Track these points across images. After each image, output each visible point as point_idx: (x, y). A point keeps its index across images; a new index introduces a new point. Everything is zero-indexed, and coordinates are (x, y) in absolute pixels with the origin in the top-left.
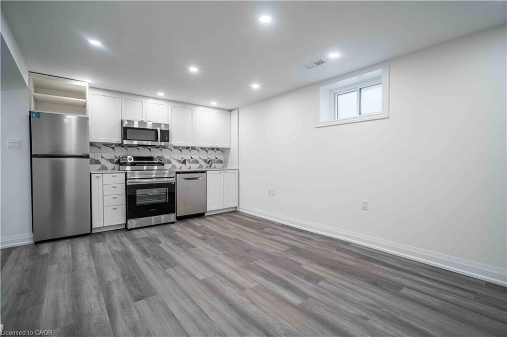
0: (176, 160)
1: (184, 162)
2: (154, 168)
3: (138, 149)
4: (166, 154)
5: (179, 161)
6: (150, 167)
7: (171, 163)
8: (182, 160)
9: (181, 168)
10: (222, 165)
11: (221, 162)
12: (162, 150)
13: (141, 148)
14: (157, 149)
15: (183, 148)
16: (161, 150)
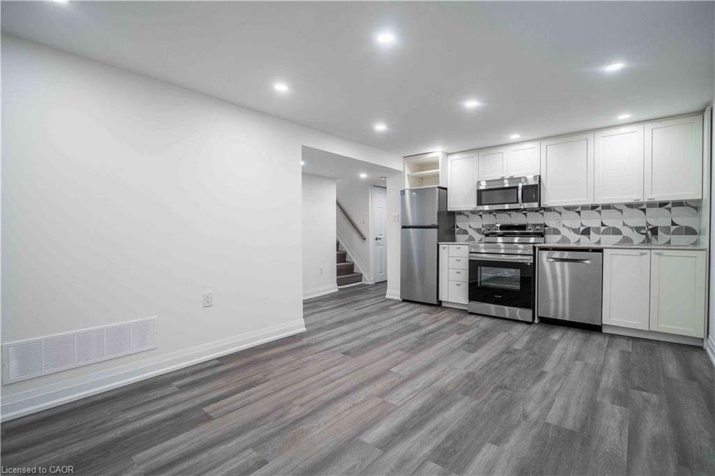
0: (569, 228)
1: (586, 232)
2: (529, 240)
3: (510, 215)
4: (551, 221)
5: (576, 231)
6: (524, 239)
7: (560, 234)
8: (582, 229)
9: (579, 241)
10: (692, 238)
11: (690, 231)
12: (545, 213)
13: (513, 213)
14: (537, 213)
15: (585, 208)
16: (542, 214)
